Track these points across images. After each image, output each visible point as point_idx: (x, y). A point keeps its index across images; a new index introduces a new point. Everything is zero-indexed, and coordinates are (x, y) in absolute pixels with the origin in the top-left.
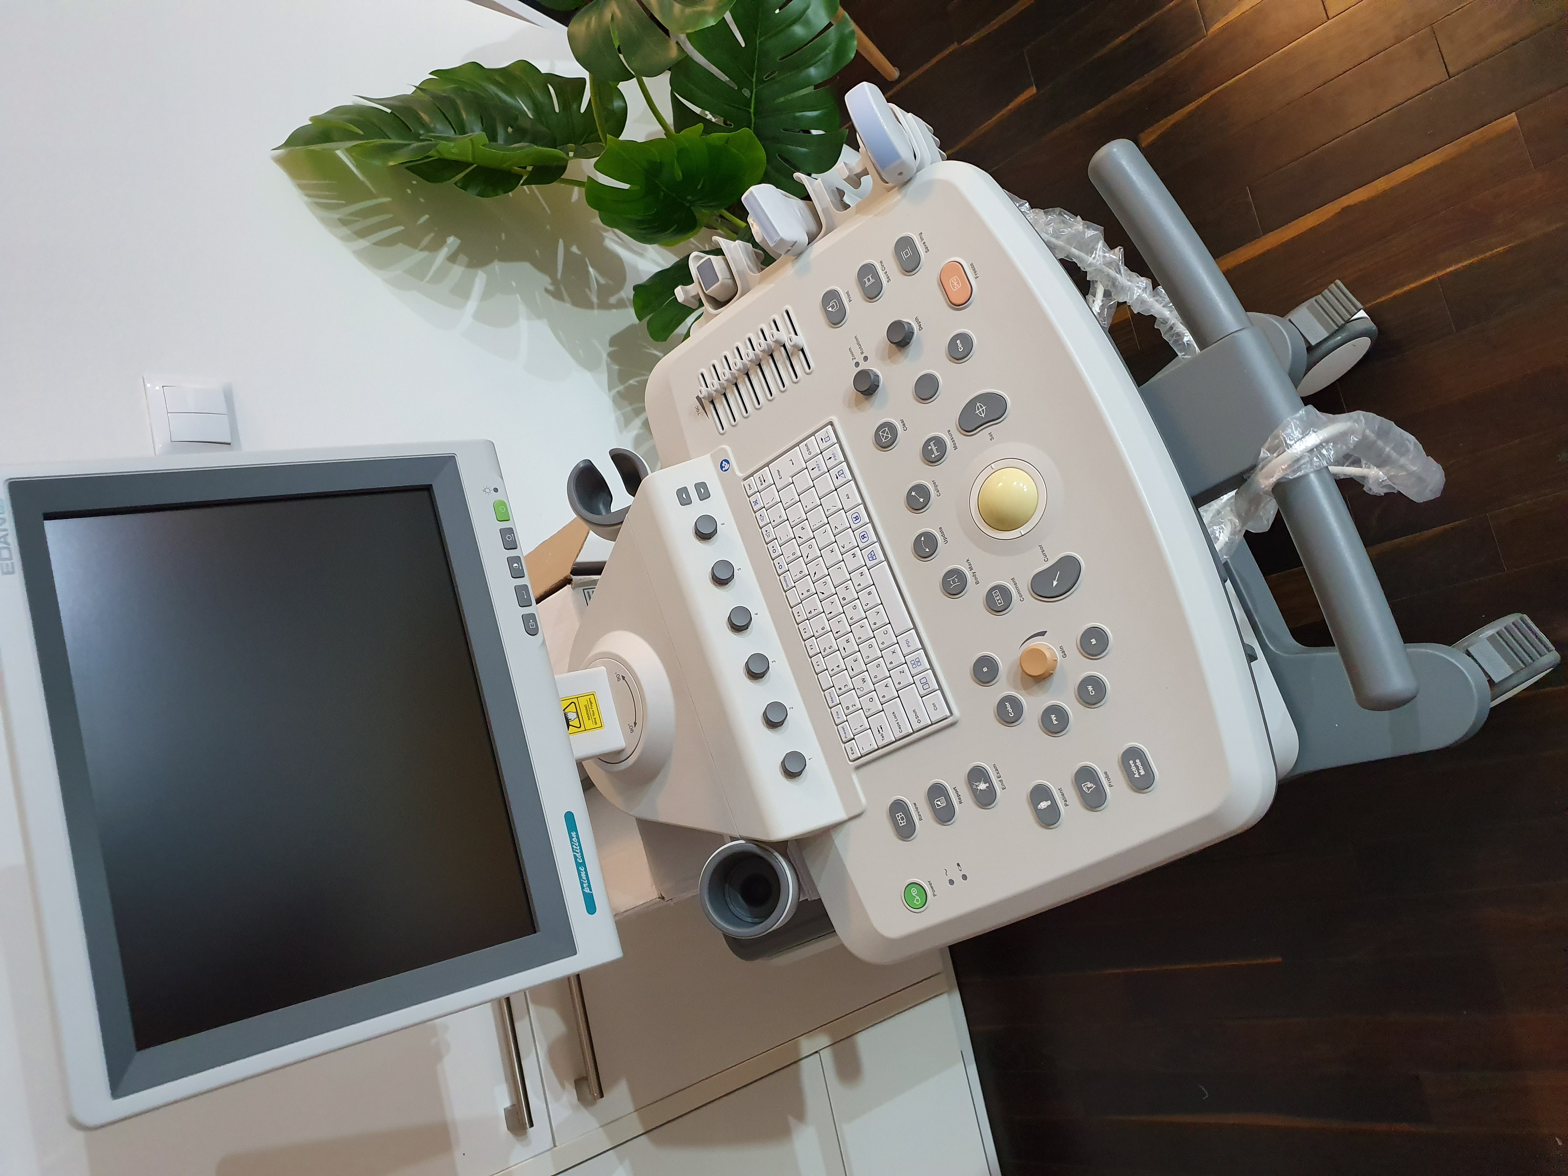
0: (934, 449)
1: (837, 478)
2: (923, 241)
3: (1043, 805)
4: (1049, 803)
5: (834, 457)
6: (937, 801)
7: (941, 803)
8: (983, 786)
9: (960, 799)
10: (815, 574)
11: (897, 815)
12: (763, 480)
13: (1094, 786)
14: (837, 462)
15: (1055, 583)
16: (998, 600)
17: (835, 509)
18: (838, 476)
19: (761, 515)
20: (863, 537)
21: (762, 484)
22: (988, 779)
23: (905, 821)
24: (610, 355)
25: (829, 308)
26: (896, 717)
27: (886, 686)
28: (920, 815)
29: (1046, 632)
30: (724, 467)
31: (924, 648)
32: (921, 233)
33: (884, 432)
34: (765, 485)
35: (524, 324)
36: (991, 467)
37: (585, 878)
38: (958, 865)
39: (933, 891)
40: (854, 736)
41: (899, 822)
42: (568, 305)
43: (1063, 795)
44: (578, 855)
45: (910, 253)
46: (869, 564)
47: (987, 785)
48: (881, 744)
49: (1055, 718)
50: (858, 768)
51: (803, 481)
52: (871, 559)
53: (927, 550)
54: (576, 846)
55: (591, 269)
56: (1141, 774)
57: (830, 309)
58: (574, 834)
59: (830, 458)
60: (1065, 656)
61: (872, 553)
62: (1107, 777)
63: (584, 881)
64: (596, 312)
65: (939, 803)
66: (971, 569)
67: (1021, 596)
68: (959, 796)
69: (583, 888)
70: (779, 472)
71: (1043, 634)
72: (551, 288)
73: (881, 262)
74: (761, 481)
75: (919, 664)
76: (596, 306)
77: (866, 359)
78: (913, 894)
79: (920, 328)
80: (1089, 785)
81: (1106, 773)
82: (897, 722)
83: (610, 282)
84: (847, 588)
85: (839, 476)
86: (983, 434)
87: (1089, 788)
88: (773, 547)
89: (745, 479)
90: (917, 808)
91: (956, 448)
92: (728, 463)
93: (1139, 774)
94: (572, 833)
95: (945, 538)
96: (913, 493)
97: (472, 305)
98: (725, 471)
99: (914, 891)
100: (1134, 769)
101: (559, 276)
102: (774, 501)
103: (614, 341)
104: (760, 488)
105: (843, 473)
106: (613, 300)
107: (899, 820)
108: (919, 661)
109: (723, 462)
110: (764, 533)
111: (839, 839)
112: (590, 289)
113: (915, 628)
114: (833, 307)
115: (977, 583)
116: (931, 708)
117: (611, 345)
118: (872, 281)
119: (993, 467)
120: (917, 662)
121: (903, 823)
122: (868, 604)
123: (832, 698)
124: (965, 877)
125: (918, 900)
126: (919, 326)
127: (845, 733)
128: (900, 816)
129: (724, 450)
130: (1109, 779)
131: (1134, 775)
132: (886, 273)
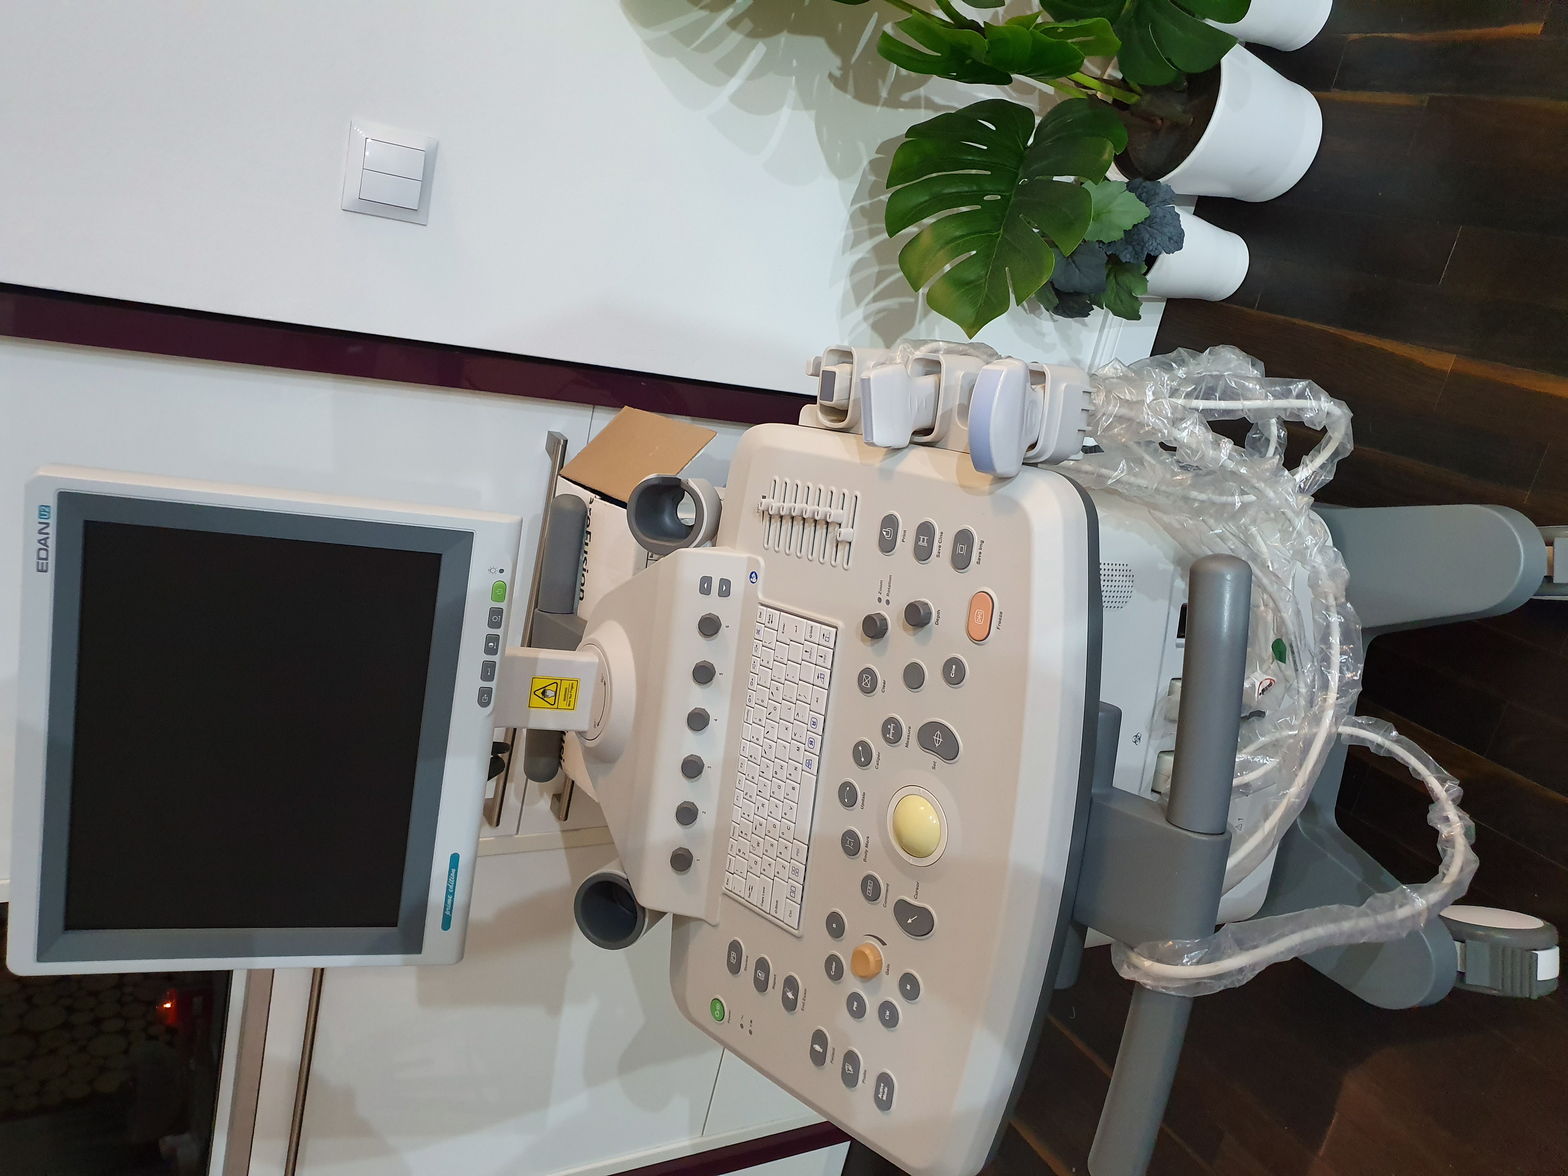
0: (892, 731)
1: (819, 677)
3: (818, 1048)
4: (822, 1050)
5: (825, 659)
6: (760, 972)
7: (762, 975)
8: (790, 995)
9: (774, 985)
10: (768, 732)
11: (733, 951)
12: (771, 620)
13: (853, 1073)
14: (824, 664)
16: (870, 889)
17: (805, 699)
19: (757, 645)
20: (811, 742)
21: (769, 622)
22: (796, 994)
23: (736, 960)
25: (884, 531)
26: (764, 892)
27: (769, 865)
28: (746, 967)
29: (886, 945)
30: (752, 579)
33: (867, 677)
34: (771, 625)
36: (920, 789)
37: (450, 904)
38: (751, 1022)
39: (729, 1019)
40: (734, 873)
41: (732, 957)
43: (833, 1055)
44: (452, 887)
45: (965, 550)
46: (805, 767)
47: (794, 998)
48: (746, 897)
49: (857, 1005)
50: (725, 895)
51: (798, 653)
52: (807, 764)
53: (846, 800)
54: (452, 879)
56: (885, 1098)
57: (885, 533)
58: (453, 871)
59: (823, 657)
60: (888, 973)
61: (811, 761)
62: (865, 1074)
63: (448, 906)
65: (760, 974)
66: (867, 846)
67: (886, 902)
68: (775, 983)
69: (445, 910)
70: (784, 626)
71: (884, 944)
72: (838, 73)
73: (942, 533)
74: (769, 619)
75: (797, 874)
77: (888, 602)
78: (717, 1008)
79: (937, 622)
80: (850, 1068)
81: (864, 1070)
82: (764, 895)
84: (783, 767)
85: (821, 677)
86: (930, 758)
87: (848, 1070)
88: (752, 679)
89: (761, 604)
90: (747, 961)
91: (907, 745)
92: (756, 578)
93: (883, 1096)
94: (452, 869)
95: (863, 804)
96: (861, 748)
97: (735, 83)
98: (752, 582)
99: (718, 1006)
100: (881, 1090)
101: (855, 58)
102: (770, 645)
104: (767, 623)
105: (824, 678)
108: (798, 873)
109: (754, 573)
110: (752, 662)
112: (884, 82)
113: (809, 845)
114: (888, 533)
115: (865, 860)
116: (788, 911)
117: (878, 151)
118: (925, 544)
119: (921, 792)
121: (734, 961)
122: (789, 794)
123: (734, 832)
124: (751, 1032)
125: (717, 1013)
126: (938, 620)
127: (729, 865)
128: (733, 954)
129: (757, 562)
130: (864, 1078)
131: (880, 1095)
132: (940, 546)
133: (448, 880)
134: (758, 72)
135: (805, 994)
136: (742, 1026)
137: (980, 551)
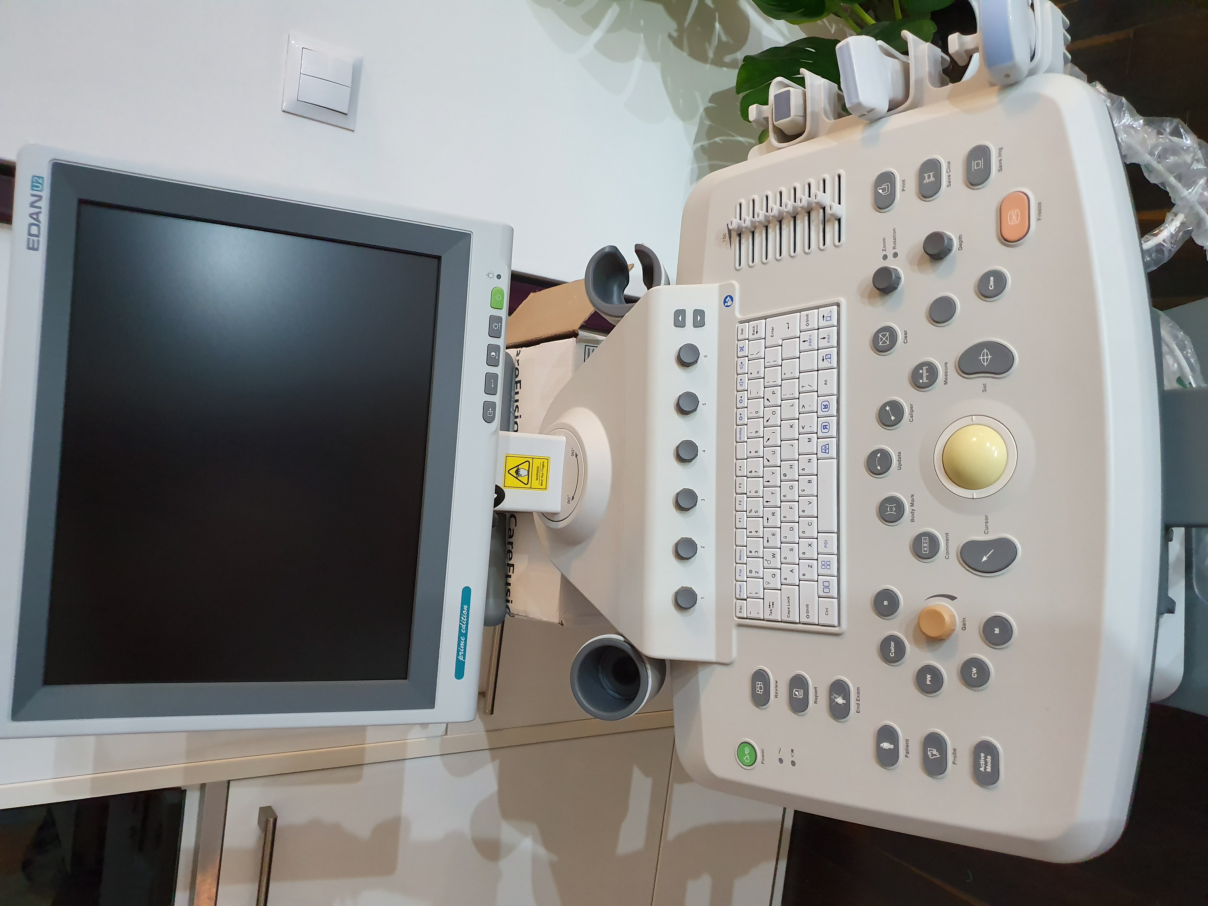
0: (925, 374)
1: (823, 360)
3: (886, 745)
4: (892, 747)
5: (829, 338)
6: (796, 691)
7: (799, 694)
8: (840, 700)
9: (816, 699)
10: (768, 439)
11: (757, 682)
12: (756, 331)
13: (940, 757)
14: (829, 345)
15: (985, 559)
16: (924, 547)
17: (810, 389)
18: (824, 358)
19: (742, 363)
20: (825, 427)
21: (753, 334)
22: (847, 697)
23: (762, 691)
24: (706, 110)
25: (879, 189)
26: (789, 602)
27: (792, 571)
28: (776, 693)
29: (957, 598)
30: (727, 303)
31: (838, 555)
32: (1002, 148)
33: (884, 336)
34: (756, 336)
35: (638, 62)
36: (972, 418)
37: (463, 647)
38: (792, 751)
39: (763, 759)
40: (747, 598)
41: (757, 689)
42: (685, 54)
43: (907, 746)
44: (464, 626)
45: (981, 166)
46: (820, 455)
47: (845, 702)
48: (767, 617)
49: (930, 679)
50: (740, 625)
51: (792, 348)
52: (823, 451)
53: (879, 468)
54: (464, 618)
55: (717, 25)
56: (988, 770)
57: (880, 191)
58: (465, 607)
59: (824, 338)
60: (964, 628)
61: (827, 446)
62: (954, 754)
63: (461, 650)
64: (708, 66)
65: (797, 693)
66: (912, 505)
67: (948, 553)
68: (816, 696)
69: (458, 655)
70: (773, 329)
72: (675, 34)
73: (949, 163)
74: (754, 331)
75: (828, 567)
76: (710, 60)
77: (895, 255)
78: (746, 752)
79: (960, 247)
80: (935, 752)
81: (955, 750)
82: (789, 607)
83: (731, 42)
84: (792, 467)
85: (826, 359)
86: (978, 382)
87: (933, 755)
88: (741, 397)
89: (741, 322)
90: (777, 686)
91: (946, 383)
92: (732, 300)
93: (986, 768)
94: (464, 606)
95: (900, 464)
96: (888, 408)
97: (598, 34)
98: (727, 306)
99: (747, 750)
100: (982, 763)
101: (687, 23)
102: (758, 356)
103: (715, 98)
104: (751, 337)
105: (830, 358)
106: (728, 59)
107: (758, 688)
108: (829, 565)
109: (728, 297)
110: (739, 381)
111: (703, 674)
112: (710, 43)
113: (838, 533)
114: (883, 190)
115: (912, 521)
116: (823, 612)
117: (711, 101)
118: (931, 181)
119: (974, 420)
120: (827, 565)
121: (760, 692)
122: (804, 490)
123: (740, 555)
124: (793, 763)
125: (747, 759)
126: (960, 245)
127: (740, 591)
128: (759, 684)
129: (733, 286)
130: (955, 757)
131: (981, 769)
132: (949, 176)
133: (461, 619)
134: (614, 28)
135: (858, 693)
136: (781, 761)
137: (1000, 158)
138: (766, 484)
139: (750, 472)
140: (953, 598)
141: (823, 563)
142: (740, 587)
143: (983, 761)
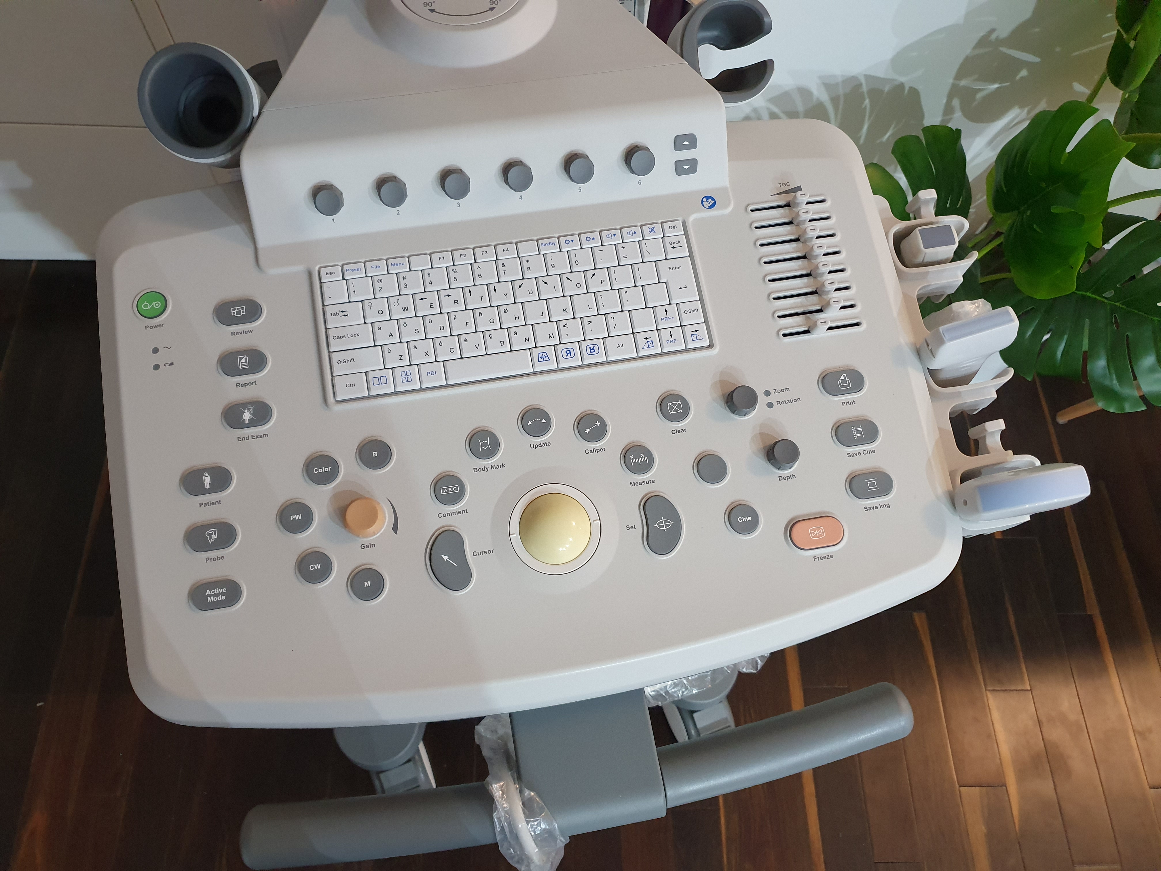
0: (639, 460)
1: (646, 338)
2: (879, 507)
3: (207, 479)
4: (208, 487)
5: (671, 341)
6: (246, 359)
7: (243, 362)
8: (247, 416)
9: (242, 385)
10: (546, 283)
11: (244, 307)
12: (675, 246)
13: (211, 542)
14: (664, 342)
15: (445, 558)
16: (447, 489)
17: (611, 327)
18: (648, 340)
19: (635, 233)
20: (568, 353)
21: (670, 243)
22: (253, 423)
23: (235, 315)
25: (843, 375)
28: (237, 334)
29: (396, 534)
30: (707, 201)
31: (422, 390)
32: (889, 507)
33: (679, 406)
34: (669, 247)
36: (598, 520)
38: (172, 364)
39: (151, 327)
40: (346, 280)
41: (236, 308)
42: (968, 51)
43: (213, 504)
45: (871, 488)
46: (536, 351)
47: (247, 422)
48: (328, 309)
49: (297, 519)
50: (310, 274)
51: (657, 296)
52: (541, 355)
53: (530, 423)
55: (996, 86)
56: (209, 598)
57: (840, 376)
59: (671, 336)
60: (363, 547)
61: (547, 359)
62: (218, 559)
64: (951, 81)
65: (243, 360)
66: (493, 467)
67: (445, 515)
68: (246, 385)
70: (678, 268)
72: (993, 36)
73: (875, 452)
74: (674, 243)
75: (404, 380)
76: (956, 82)
77: (770, 405)
78: (154, 303)
79: (781, 478)
80: (214, 537)
81: (222, 558)
82: (347, 337)
84: (517, 318)
85: (648, 342)
86: (637, 519)
87: (210, 535)
88: (593, 239)
89: (684, 224)
90: (246, 332)
91: (632, 484)
92: (710, 207)
93: (210, 596)
95: (536, 446)
96: (598, 423)
98: (702, 201)
99: (157, 305)
100: (216, 591)
101: (1003, 49)
102: (645, 253)
104: (667, 240)
105: (649, 347)
107: (237, 309)
108: (407, 381)
109: (713, 201)
110: (613, 232)
111: (238, 230)
113: (447, 386)
114: (844, 381)
115: (475, 470)
116: (350, 380)
118: (856, 436)
119: (595, 522)
120: (407, 378)
121: (233, 312)
122: (491, 338)
123: (397, 264)
124: (156, 367)
125: (146, 306)
126: (784, 478)
127: (352, 270)
128: (243, 310)
129: (727, 206)
130: (215, 559)
131: (208, 591)
132: (860, 454)
135: (261, 436)
136: (155, 351)
138: (492, 288)
139: (503, 264)
140: (395, 529)
141: (408, 373)
142: (358, 270)
143: (218, 592)
